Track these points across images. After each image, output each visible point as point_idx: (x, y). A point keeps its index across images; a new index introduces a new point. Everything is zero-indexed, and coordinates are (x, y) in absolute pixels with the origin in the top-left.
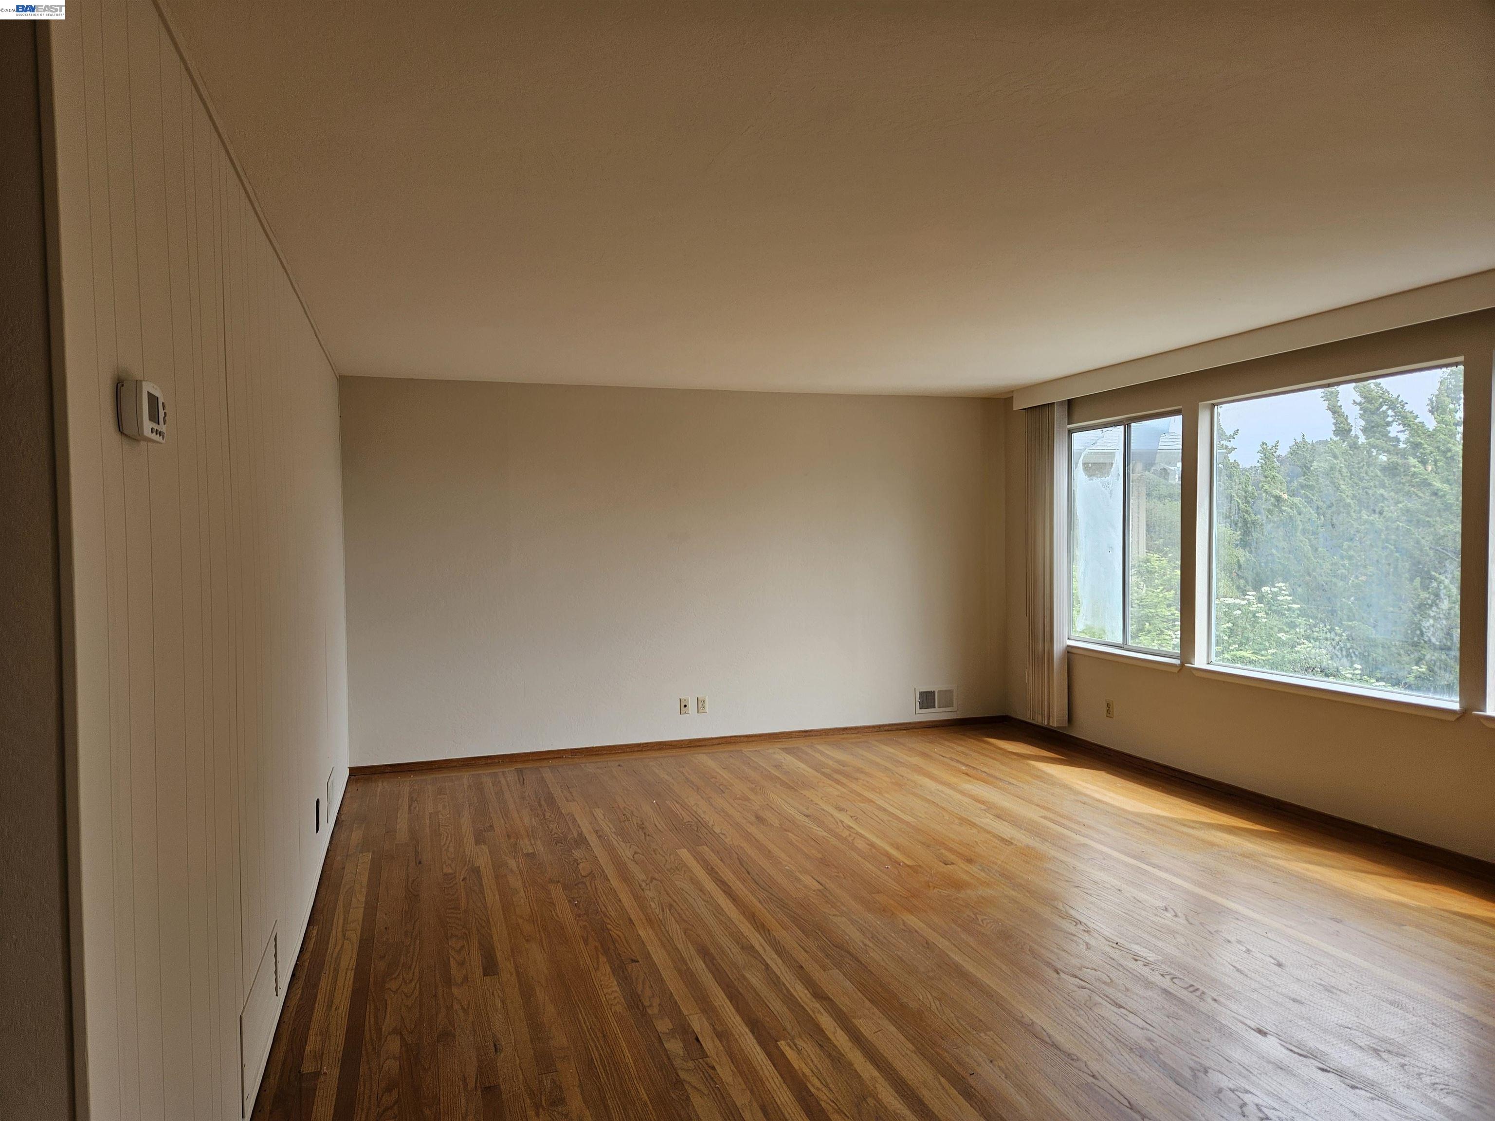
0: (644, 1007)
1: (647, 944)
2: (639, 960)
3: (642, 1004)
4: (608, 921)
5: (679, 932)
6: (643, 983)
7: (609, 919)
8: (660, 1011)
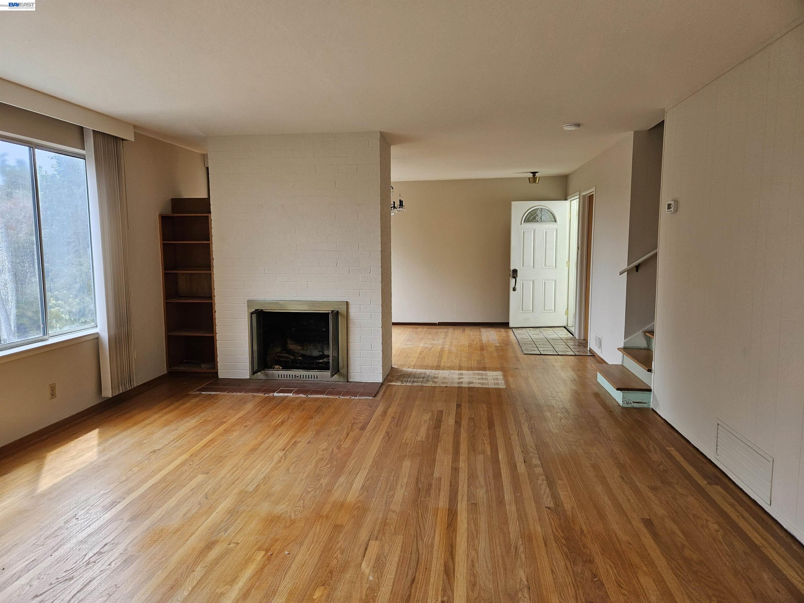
0: (547, 481)
1: (537, 518)
2: (544, 508)
3: (547, 482)
4: (564, 548)
5: (511, 522)
6: (545, 492)
7: (563, 551)
8: (539, 477)
